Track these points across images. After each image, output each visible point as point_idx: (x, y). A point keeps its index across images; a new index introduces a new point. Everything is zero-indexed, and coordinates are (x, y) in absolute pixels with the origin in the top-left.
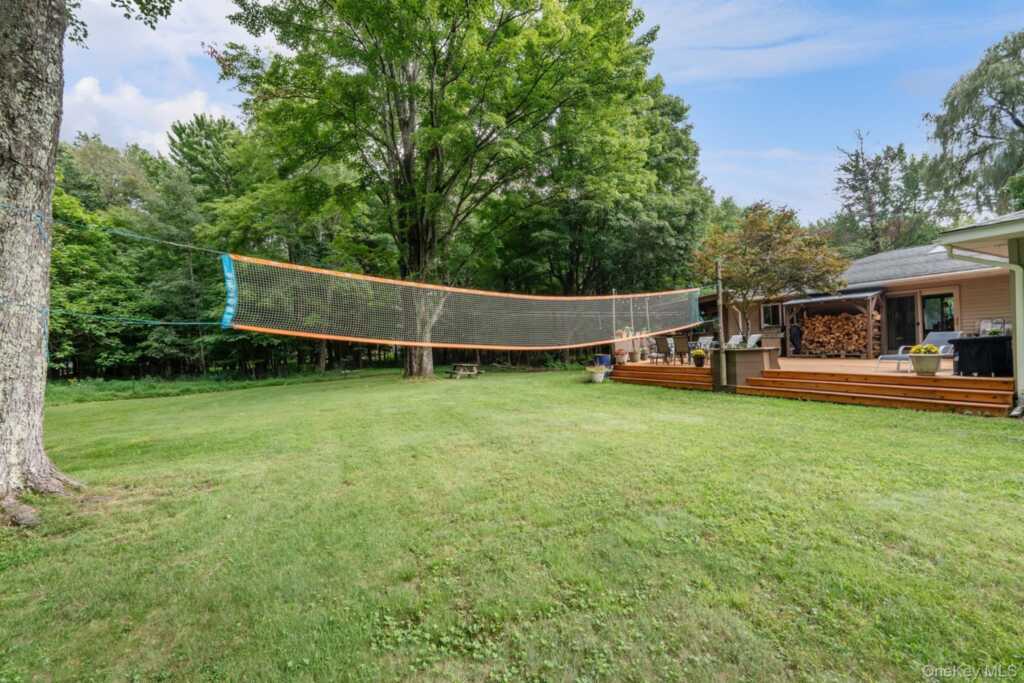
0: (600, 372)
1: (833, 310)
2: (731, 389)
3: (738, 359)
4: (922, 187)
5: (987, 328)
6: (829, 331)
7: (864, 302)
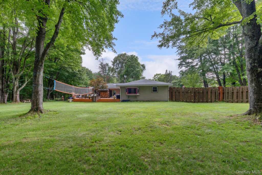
0: (71, 100)
1: (104, 91)
2: (95, 102)
3: (96, 97)
4: (110, 71)
5: (118, 94)
6: (103, 94)
7: (107, 91)
